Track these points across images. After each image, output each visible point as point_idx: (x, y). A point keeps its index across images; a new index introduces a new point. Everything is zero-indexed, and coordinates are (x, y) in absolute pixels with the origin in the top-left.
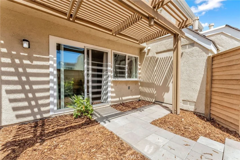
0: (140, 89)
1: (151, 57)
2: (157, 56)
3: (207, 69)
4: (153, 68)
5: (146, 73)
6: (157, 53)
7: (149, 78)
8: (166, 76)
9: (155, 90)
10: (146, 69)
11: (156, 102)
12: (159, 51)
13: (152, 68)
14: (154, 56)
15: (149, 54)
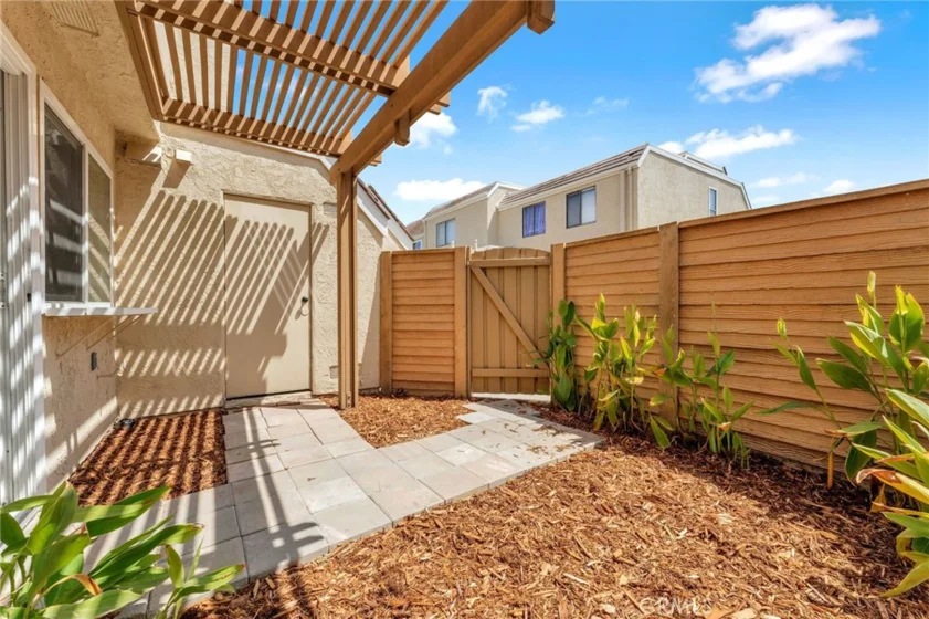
0: (118, 364)
1: (195, 202)
2: (232, 208)
3: (381, 282)
4: (210, 254)
5: (166, 274)
6: (229, 195)
7: (187, 300)
8: (272, 293)
9: (225, 353)
10: (165, 255)
11: (229, 405)
12: (241, 190)
13: (204, 257)
14: (214, 206)
15: (181, 185)
